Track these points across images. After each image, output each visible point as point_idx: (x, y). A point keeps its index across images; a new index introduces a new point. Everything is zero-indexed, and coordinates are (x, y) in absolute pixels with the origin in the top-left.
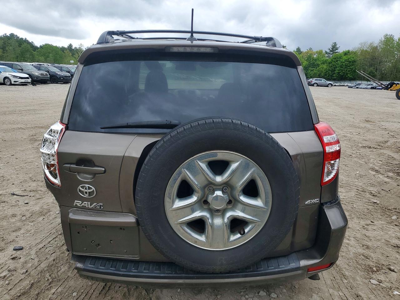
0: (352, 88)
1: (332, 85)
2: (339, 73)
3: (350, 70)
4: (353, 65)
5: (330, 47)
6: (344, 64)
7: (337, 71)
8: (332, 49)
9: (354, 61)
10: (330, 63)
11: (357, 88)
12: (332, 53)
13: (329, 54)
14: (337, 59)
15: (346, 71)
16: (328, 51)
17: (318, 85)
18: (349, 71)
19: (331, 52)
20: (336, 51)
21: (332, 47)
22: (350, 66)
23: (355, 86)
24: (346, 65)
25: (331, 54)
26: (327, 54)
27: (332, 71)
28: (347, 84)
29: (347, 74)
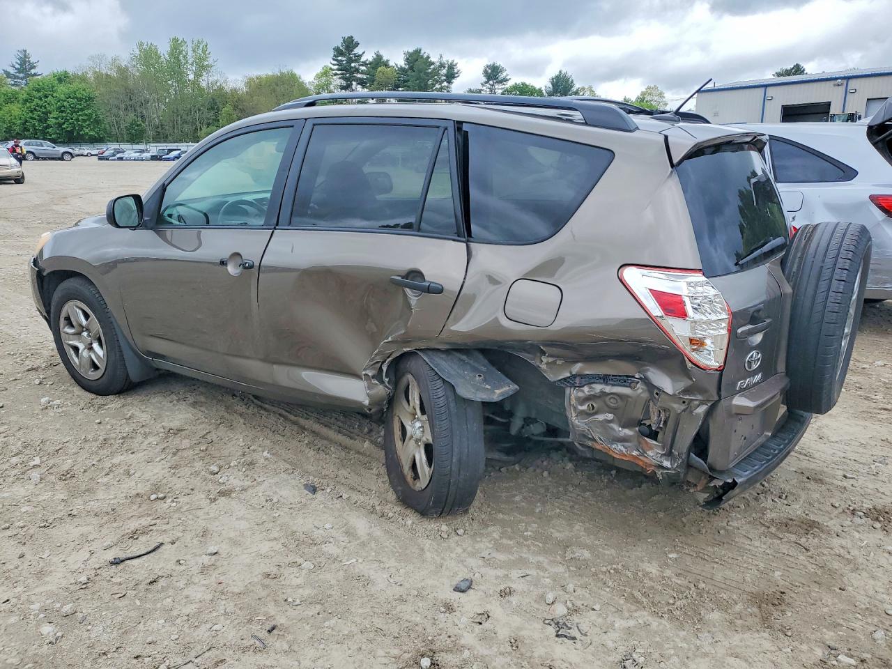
0: (107, 159)
1: (72, 156)
2: (60, 125)
3: (85, 118)
4: (88, 107)
5: (15, 61)
6: (65, 103)
7: (54, 121)
8: (21, 65)
9: (90, 99)
10: (26, 101)
11: (121, 159)
12: (22, 75)
13: (15, 77)
14: (43, 91)
15: (78, 120)
16: (12, 71)
17: (37, 158)
18: (84, 121)
19: (19, 72)
20: (33, 71)
21: (19, 62)
22: (82, 110)
23: (114, 155)
24: (73, 108)
25: (22, 79)
26: (10, 78)
27: (40, 121)
28: (89, 151)
29: (81, 127)
